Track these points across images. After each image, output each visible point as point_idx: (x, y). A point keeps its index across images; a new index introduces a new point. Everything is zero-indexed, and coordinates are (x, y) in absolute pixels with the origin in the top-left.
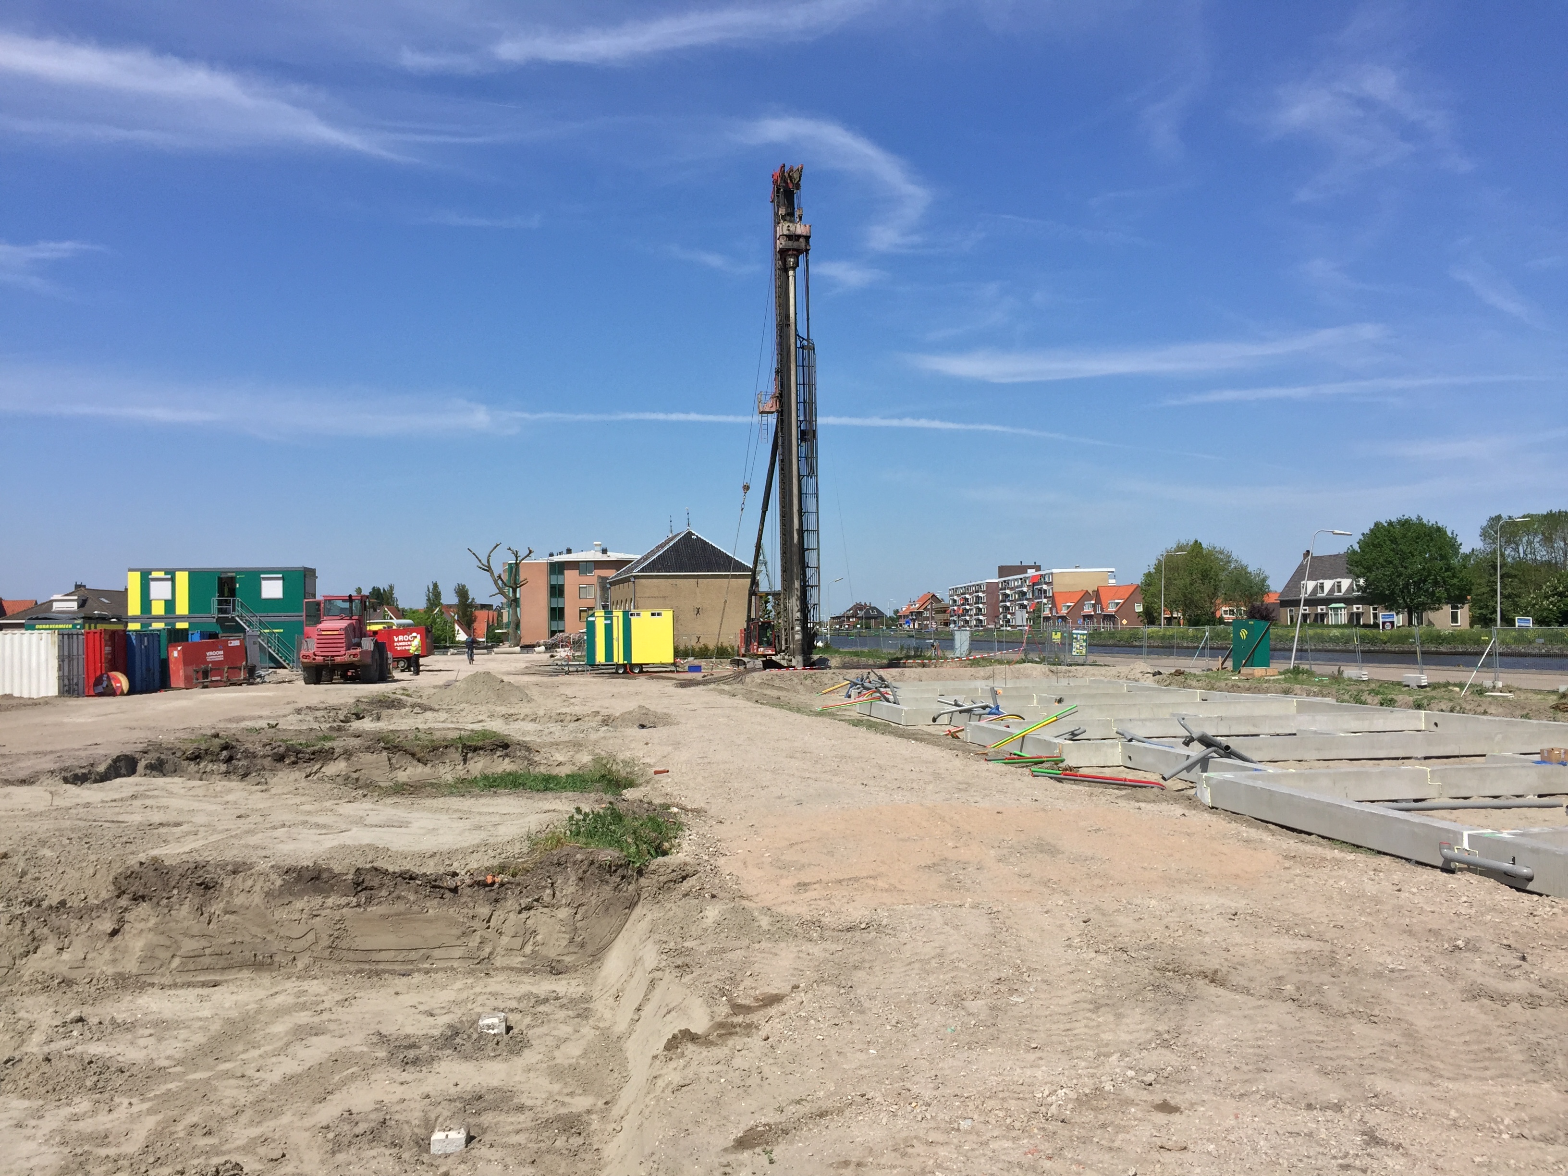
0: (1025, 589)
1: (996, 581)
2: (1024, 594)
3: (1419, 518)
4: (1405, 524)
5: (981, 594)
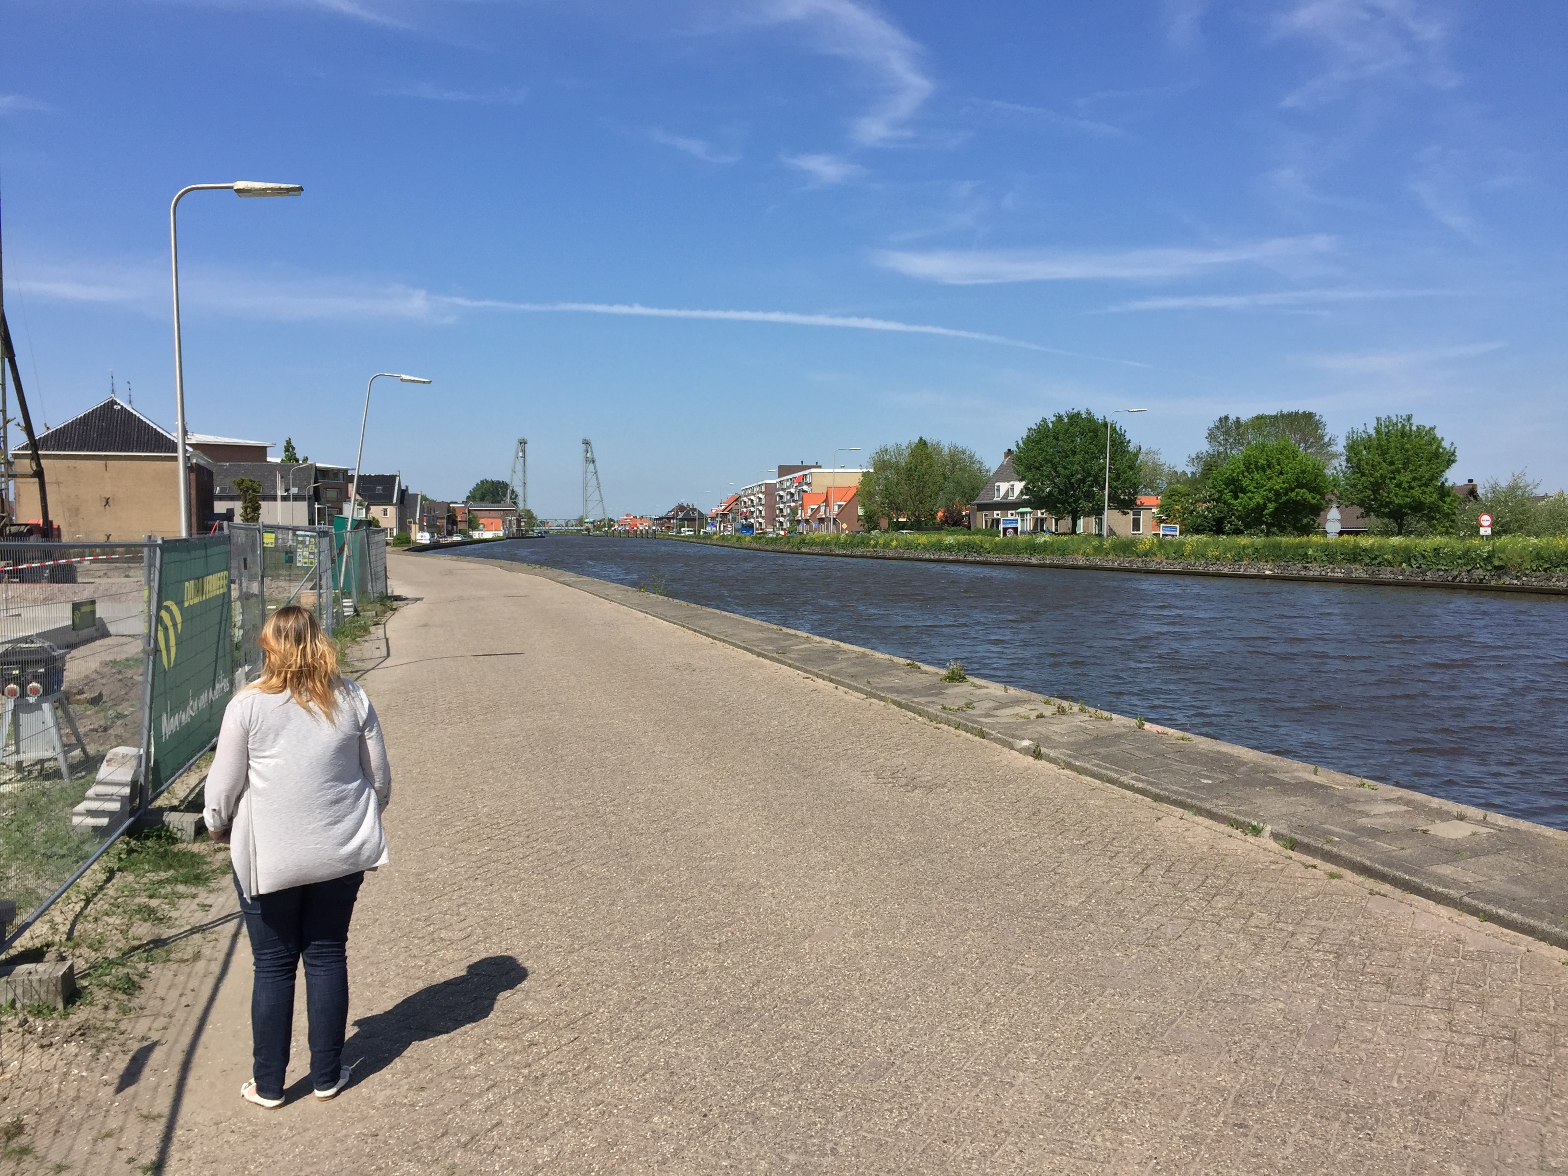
0: (793, 490)
1: (774, 481)
2: (792, 495)
3: (1088, 412)
4: (1075, 418)
5: (761, 496)
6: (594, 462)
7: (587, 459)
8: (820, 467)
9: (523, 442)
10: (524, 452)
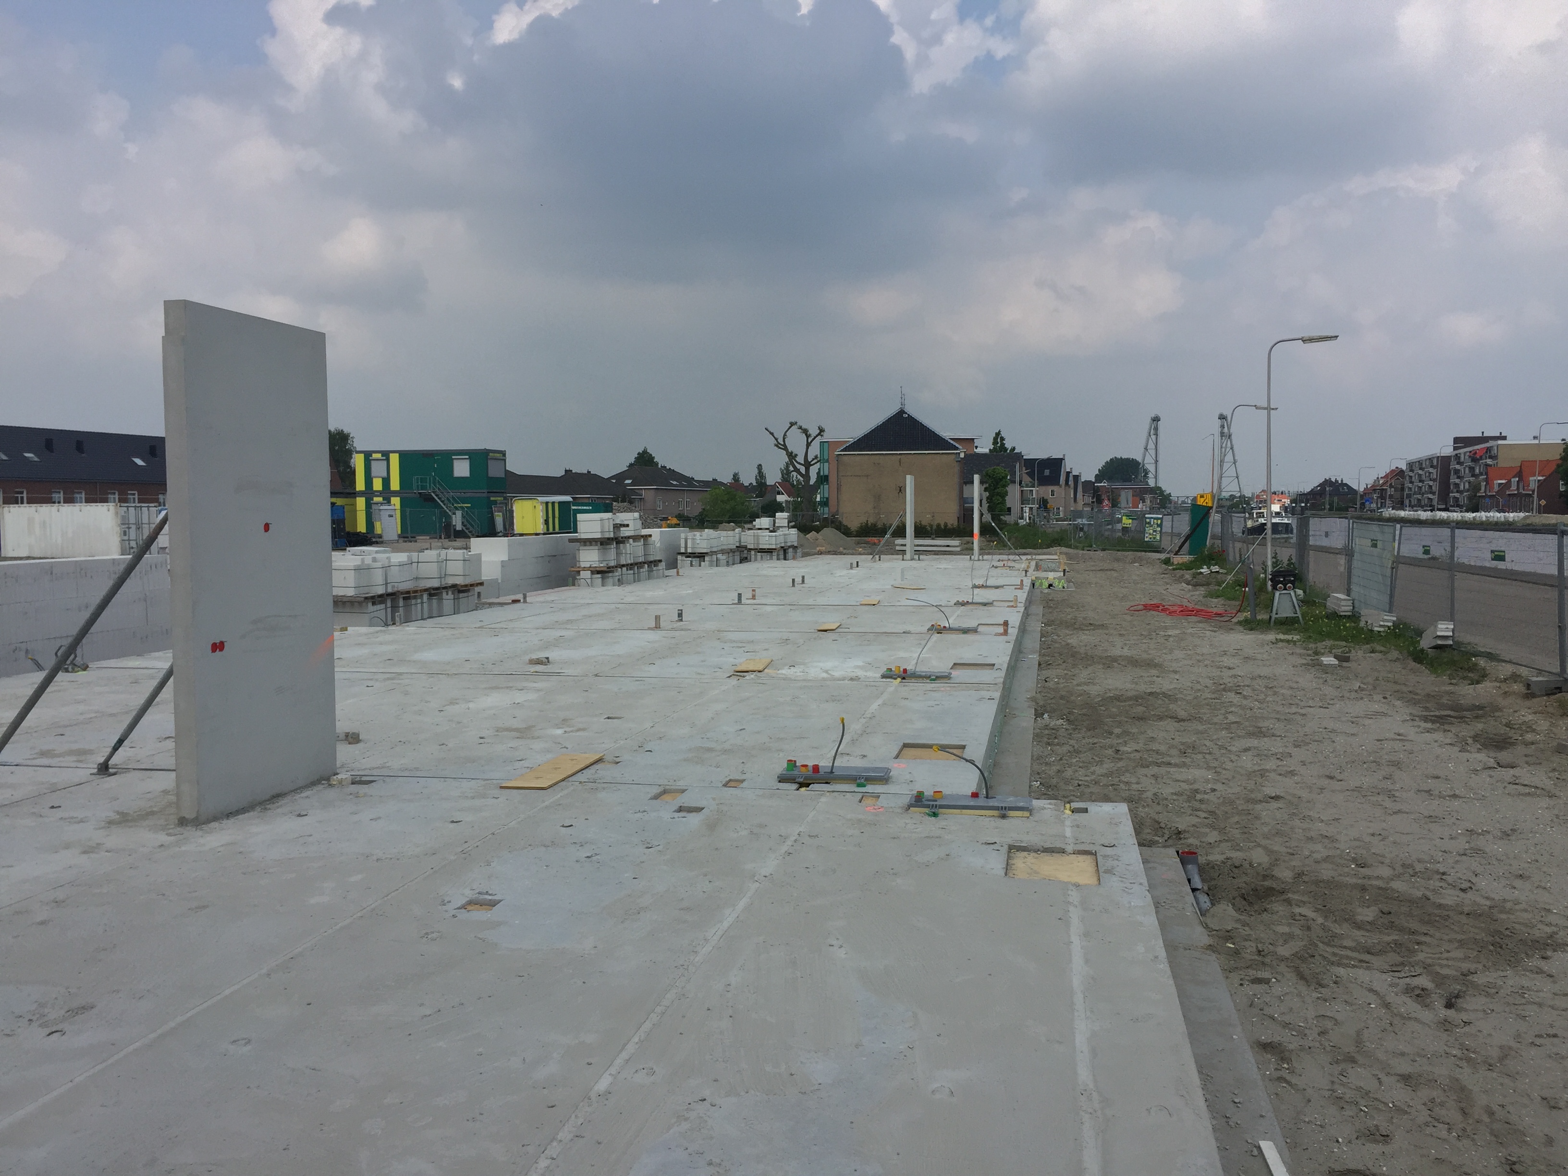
1: (1450, 454)
6: (1230, 436)
7: (1222, 434)
8: (1504, 438)
9: (1156, 419)
10: (1156, 429)
